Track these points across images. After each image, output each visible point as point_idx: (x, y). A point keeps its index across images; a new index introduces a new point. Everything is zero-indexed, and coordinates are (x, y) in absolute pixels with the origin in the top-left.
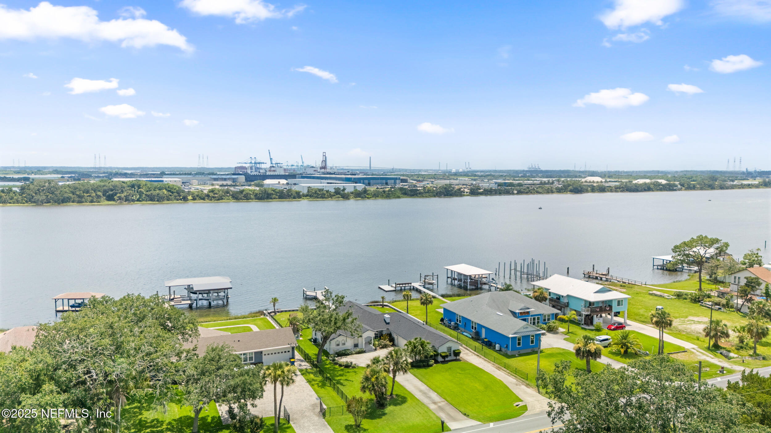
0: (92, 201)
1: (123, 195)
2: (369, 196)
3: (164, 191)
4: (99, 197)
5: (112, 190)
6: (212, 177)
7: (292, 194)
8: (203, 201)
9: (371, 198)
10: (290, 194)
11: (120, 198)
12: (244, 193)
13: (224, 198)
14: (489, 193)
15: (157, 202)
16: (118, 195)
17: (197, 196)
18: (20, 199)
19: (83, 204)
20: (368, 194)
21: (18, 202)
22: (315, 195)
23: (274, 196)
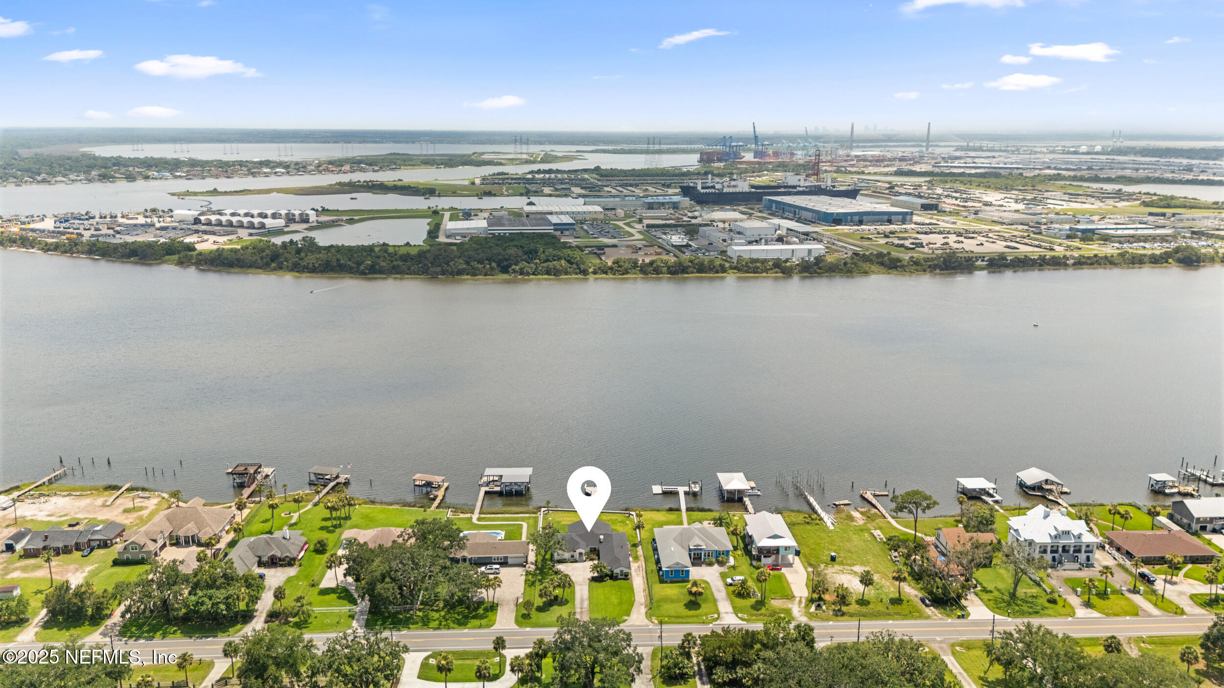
0: (486, 275)
1: (517, 268)
2: (821, 271)
3: (563, 262)
4: (492, 269)
5: (507, 260)
6: (646, 201)
7: (714, 267)
8: (604, 276)
9: (823, 273)
10: (712, 267)
11: (514, 271)
12: (655, 265)
13: (630, 271)
14: (1021, 265)
15: (554, 277)
16: (513, 267)
17: (599, 268)
18: (416, 270)
19: (477, 277)
20: (820, 268)
21: (414, 273)
22: (746, 269)
23: (691, 269)
